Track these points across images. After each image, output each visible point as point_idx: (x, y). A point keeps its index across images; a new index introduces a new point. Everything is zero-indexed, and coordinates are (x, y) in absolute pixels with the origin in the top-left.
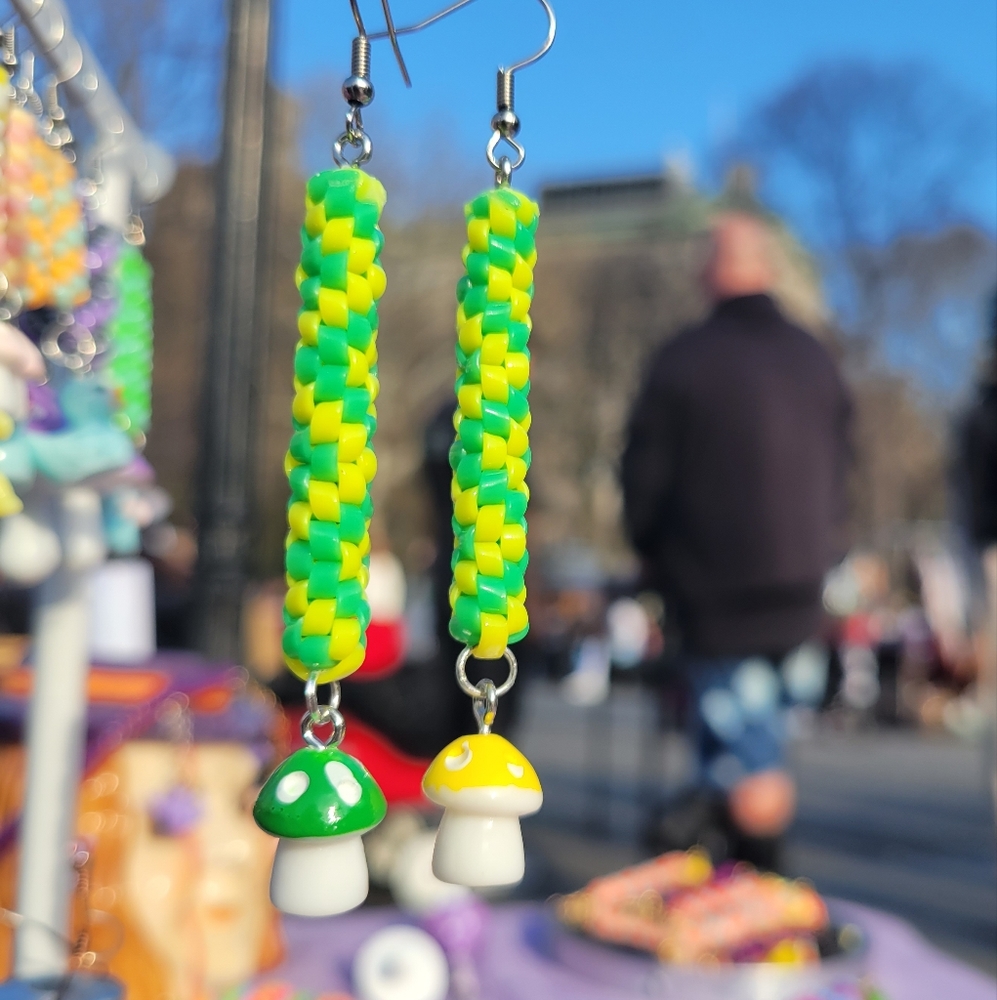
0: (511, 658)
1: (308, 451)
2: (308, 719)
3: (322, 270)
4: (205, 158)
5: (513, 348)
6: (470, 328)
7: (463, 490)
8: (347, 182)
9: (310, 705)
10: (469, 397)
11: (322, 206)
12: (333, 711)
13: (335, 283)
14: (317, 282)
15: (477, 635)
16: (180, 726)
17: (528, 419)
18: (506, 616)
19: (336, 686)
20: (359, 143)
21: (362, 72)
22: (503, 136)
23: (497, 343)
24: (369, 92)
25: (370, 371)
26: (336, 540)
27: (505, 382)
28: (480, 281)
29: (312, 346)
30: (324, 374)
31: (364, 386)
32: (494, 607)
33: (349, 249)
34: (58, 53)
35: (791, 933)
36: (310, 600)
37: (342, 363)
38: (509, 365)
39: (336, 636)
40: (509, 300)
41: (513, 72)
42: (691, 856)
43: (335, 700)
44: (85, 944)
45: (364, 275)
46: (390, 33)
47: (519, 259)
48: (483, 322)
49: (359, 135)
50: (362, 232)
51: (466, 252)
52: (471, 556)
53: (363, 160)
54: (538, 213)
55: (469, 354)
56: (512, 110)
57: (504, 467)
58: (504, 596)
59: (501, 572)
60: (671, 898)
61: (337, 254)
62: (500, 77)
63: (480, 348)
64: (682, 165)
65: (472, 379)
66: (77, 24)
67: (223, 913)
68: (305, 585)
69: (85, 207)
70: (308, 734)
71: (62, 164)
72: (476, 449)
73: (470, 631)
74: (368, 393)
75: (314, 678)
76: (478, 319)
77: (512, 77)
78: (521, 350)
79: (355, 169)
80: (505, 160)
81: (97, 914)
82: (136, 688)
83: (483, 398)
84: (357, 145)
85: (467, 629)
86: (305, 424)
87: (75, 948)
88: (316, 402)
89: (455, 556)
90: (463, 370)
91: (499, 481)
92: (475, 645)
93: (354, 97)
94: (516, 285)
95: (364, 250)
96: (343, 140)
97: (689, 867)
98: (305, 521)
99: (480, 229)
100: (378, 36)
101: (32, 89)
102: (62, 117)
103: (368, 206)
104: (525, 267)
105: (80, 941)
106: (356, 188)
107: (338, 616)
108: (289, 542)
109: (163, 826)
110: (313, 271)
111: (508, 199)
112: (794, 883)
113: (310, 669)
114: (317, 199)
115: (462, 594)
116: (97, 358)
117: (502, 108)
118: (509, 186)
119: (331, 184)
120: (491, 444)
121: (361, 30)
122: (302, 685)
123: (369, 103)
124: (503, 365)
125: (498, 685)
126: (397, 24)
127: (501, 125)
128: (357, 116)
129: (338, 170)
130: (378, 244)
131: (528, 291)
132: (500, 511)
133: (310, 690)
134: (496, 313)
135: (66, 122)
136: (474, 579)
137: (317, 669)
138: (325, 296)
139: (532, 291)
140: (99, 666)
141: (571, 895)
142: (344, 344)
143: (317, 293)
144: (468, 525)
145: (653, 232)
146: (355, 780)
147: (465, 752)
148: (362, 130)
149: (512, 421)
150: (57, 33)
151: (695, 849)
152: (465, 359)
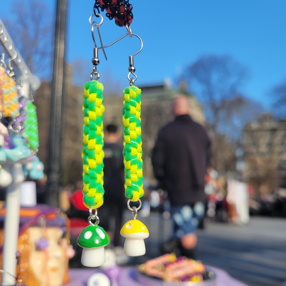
0: (140, 201)
1: (87, 151)
2: (90, 218)
3: (89, 106)
4: (48, 80)
5: (137, 126)
6: (126, 121)
7: (127, 161)
8: (94, 84)
9: (90, 215)
10: (127, 138)
11: (88, 90)
12: (96, 216)
13: (92, 110)
14: (88, 109)
15: (132, 196)
16: (43, 223)
17: (141, 143)
18: (139, 191)
19: (96, 210)
20: (96, 74)
21: (96, 57)
22: (131, 73)
23: (133, 125)
24: (98, 62)
25: (102, 131)
26: (95, 173)
27: (136, 134)
28: (128, 110)
29: (87, 125)
30: (91, 132)
31: (100, 135)
32: (136, 189)
33: (95, 101)
34: (11, 53)
35: (197, 274)
36: (89, 188)
37: (95, 129)
38: (136, 130)
39: (96, 197)
40: (135, 114)
41: (133, 56)
42: (171, 255)
43: (96, 213)
44: (19, 277)
45: (99, 107)
46: (102, 47)
47: (137, 104)
48: (129, 120)
49: (96, 72)
50: (98, 97)
51: (124, 102)
52: (130, 177)
53: (98, 78)
54: (141, 92)
55: (126, 128)
56: (133, 66)
57: (136, 155)
58: (138, 186)
59: (137, 181)
60: (166, 265)
61: (93, 102)
62: (130, 58)
63: (129, 126)
64: (168, 82)
65: (127, 134)
66: (16, 45)
67: (54, 270)
68: (88, 185)
69: (18, 92)
70: (90, 222)
71: (12, 81)
72: (129, 151)
73: (130, 195)
74: (101, 137)
75: (91, 208)
76: (128, 119)
77: (133, 57)
78: (139, 126)
79: (96, 81)
80: (132, 79)
81: (22, 270)
82: (32, 213)
83: (131, 139)
84: (96, 75)
85: (129, 195)
86: (86, 145)
87: (17, 279)
88: (89, 139)
89: (125, 177)
90: (125, 132)
91: (136, 159)
92: (131, 198)
93: (95, 63)
94: (137, 110)
95: (99, 101)
96: (93, 74)
97: (171, 257)
98: (88, 169)
99: (127, 97)
100: (100, 48)
101: (4, 62)
102: (12, 69)
103: (100, 90)
104: (139, 105)
105: (18, 277)
106: (97, 86)
107: (97, 192)
108: (84, 174)
109: (38, 248)
110: (87, 107)
111: (134, 89)
112: (197, 261)
113: (90, 206)
114: (87, 89)
115: (128, 186)
116: (22, 130)
117: (131, 66)
118: (134, 85)
119: (90, 85)
120: (133, 150)
121: (96, 46)
122: (88, 210)
123: (98, 64)
124: (135, 130)
125: (137, 208)
126: (104, 45)
127: (130, 70)
128: (96, 68)
129: (92, 81)
130: (102, 100)
131: (139, 111)
132: (136, 166)
133: (91, 211)
134: (132, 117)
135: (13, 70)
136: (131, 183)
137: (92, 205)
138: (90, 113)
139: (141, 111)
140: (23, 208)
141: (141, 265)
142: (95, 125)
143: (88, 112)
144: (128, 170)
145: (162, 99)
146: (103, 233)
147: (130, 224)
148: (97, 71)
149: (138, 144)
150: (10, 48)
151: (172, 253)
152: (125, 129)
